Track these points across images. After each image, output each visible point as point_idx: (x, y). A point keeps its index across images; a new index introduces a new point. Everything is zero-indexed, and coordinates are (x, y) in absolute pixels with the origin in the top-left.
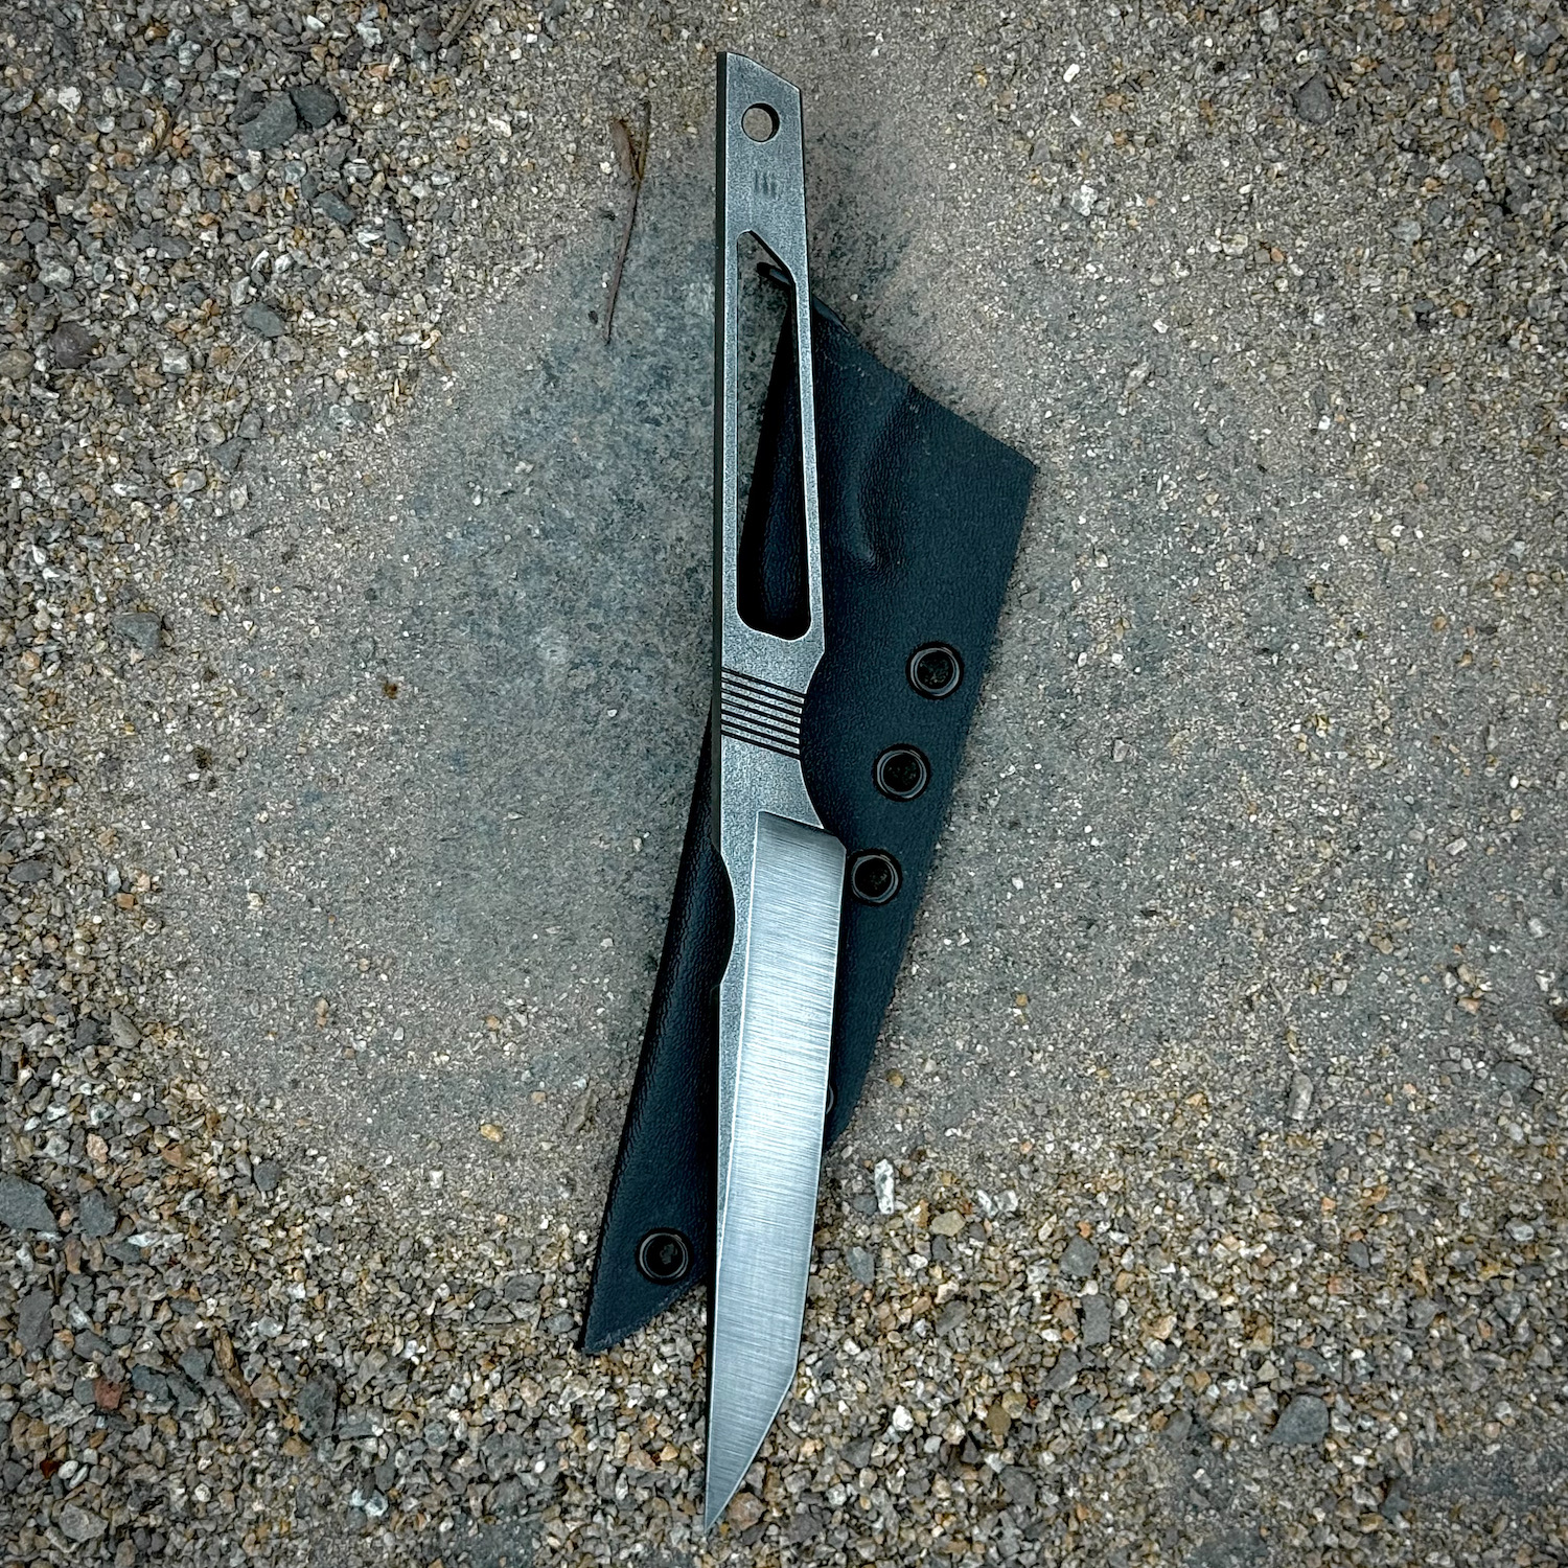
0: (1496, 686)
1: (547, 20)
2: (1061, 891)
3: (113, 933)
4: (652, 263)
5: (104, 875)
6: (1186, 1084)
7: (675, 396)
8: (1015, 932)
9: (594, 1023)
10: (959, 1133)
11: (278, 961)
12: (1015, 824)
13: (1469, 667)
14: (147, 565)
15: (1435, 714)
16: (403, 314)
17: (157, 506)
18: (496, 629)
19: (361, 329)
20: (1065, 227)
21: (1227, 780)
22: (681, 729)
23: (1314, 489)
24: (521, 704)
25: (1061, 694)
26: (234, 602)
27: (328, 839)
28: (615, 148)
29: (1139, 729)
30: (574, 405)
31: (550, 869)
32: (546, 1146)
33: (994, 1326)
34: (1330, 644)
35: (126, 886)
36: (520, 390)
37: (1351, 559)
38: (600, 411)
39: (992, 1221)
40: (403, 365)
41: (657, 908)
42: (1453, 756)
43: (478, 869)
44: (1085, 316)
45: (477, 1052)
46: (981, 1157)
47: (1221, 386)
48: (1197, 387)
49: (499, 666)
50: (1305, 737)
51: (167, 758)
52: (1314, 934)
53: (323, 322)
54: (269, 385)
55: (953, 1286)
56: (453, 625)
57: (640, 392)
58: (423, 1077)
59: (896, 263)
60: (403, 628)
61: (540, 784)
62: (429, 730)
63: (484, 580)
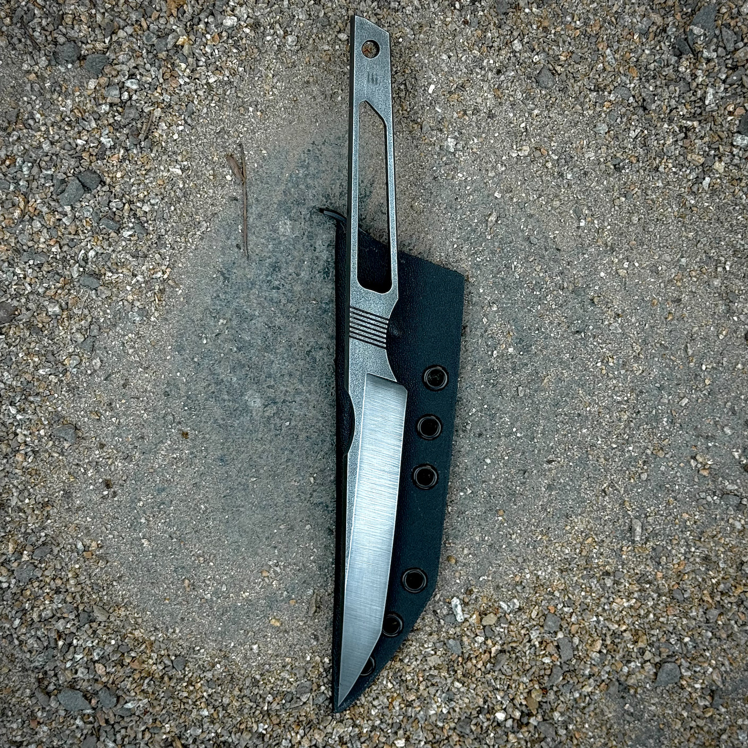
0: (686, 326)
1: (186, 118)
2: (508, 460)
3: (86, 570)
4: (260, 216)
5: (76, 546)
6: (584, 534)
7: (284, 274)
8: (492, 483)
9: (311, 564)
10: (486, 578)
11: (162, 567)
12: (480, 435)
13: (672, 320)
14: (63, 403)
15: (661, 344)
16: (152, 265)
17: (61, 375)
18: (226, 397)
19: (135, 276)
20: (444, 159)
21: (573, 394)
22: (320, 424)
23: (584, 254)
24: (246, 428)
25: (489, 371)
26: (106, 411)
27: (172, 508)
28: (231, 168)
29: (527, 380)
30: (239, 288)
31: (275, 499)
32: (301, 623)
33: (520, 661)
34: (606, 323)
35: (86, 548)
36: (213, 287)
37: (608, 282)
38: (251, 289)
39: (509, 614)
40: (157, 288)
41: (327, 506)
42: (673, 361)
43: (243, 506)
44: (462, 197)
45: (261, 588)
46: (498, 586)
47: (531, 216)
48: (520, 219)
49: (232, 413)
50: (604, 367)
51: (91, 487)
52: (627, 455)
53: (116, 276)
54: (99, 310)
55: (498, 647)
56: (206, 400)
57: (267, 276)
58: (239, 604)
59: (371, 192)
60: (184, 406)
61: (263, 462)
62: (206, 449)
63: (216, 377)
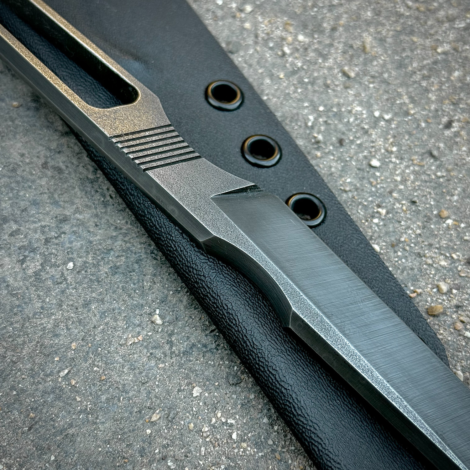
2: (398, 151)
8: (401, 187)
9: (239, 447)
12: (341, 142)
22: (119, 243)
25: (294, 73)
31: (117, 383)
41: (205, 346)
43: (71, 426)
